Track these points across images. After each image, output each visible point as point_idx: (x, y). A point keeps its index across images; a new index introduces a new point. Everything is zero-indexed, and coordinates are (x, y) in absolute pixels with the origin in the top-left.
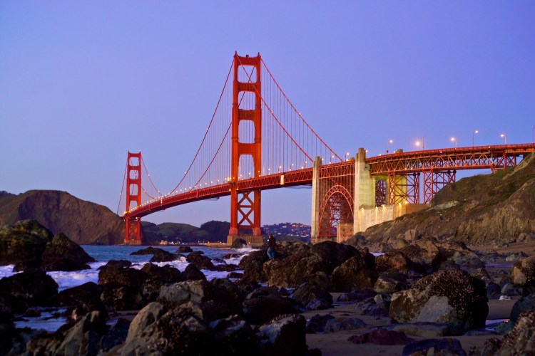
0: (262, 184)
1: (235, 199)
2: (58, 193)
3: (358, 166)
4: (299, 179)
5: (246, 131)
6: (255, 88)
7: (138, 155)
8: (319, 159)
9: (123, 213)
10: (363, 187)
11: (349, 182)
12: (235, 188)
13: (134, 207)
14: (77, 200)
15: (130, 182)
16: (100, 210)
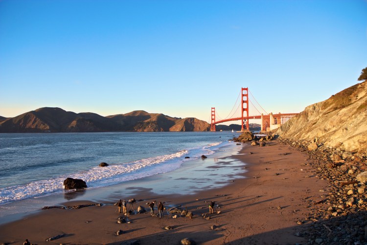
0: (248, 118)
1: (242, 121)
2: (194, 118)
3: (271, 116)
4: (258, 117)
5: (245, 106)
6: (247, 95)
7: (214, 108)
8: (263, 114)
9: (210, 123)
10: (272, 120)
11: (269, 119)
12: (242, 118)
13: (213, 122)
14: (199, 120)
15: (212, 115)
16: (204, 122)
